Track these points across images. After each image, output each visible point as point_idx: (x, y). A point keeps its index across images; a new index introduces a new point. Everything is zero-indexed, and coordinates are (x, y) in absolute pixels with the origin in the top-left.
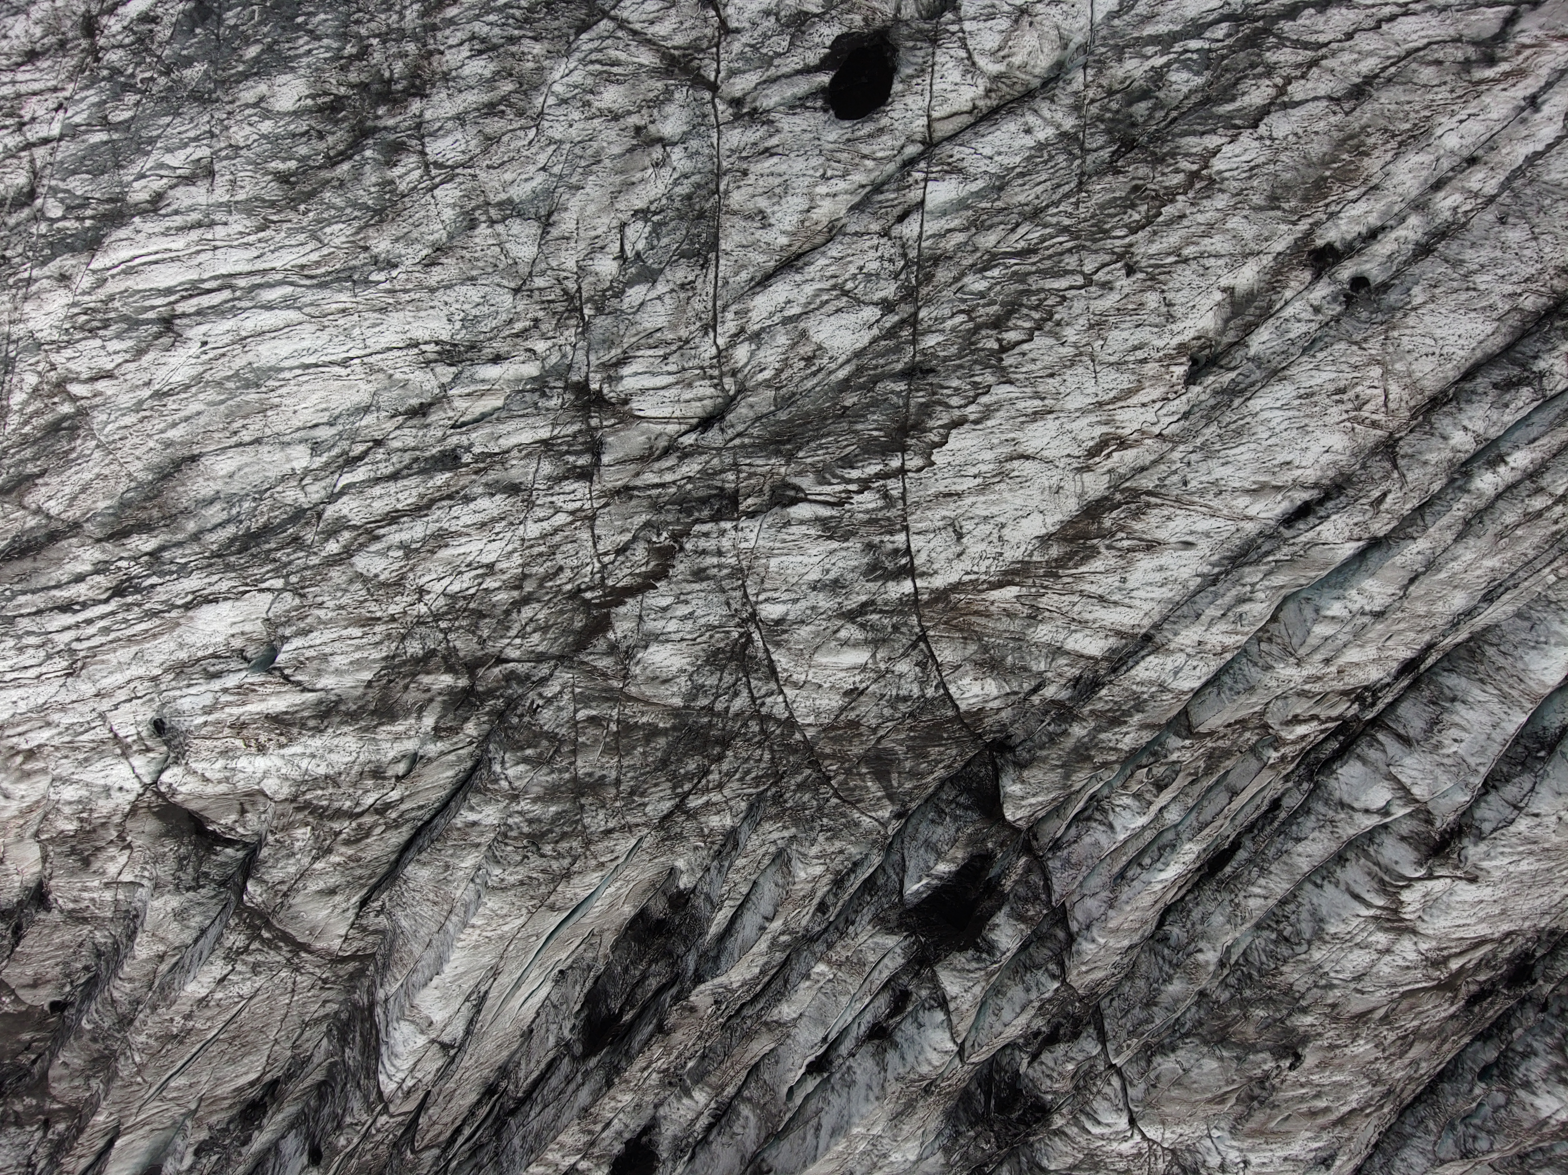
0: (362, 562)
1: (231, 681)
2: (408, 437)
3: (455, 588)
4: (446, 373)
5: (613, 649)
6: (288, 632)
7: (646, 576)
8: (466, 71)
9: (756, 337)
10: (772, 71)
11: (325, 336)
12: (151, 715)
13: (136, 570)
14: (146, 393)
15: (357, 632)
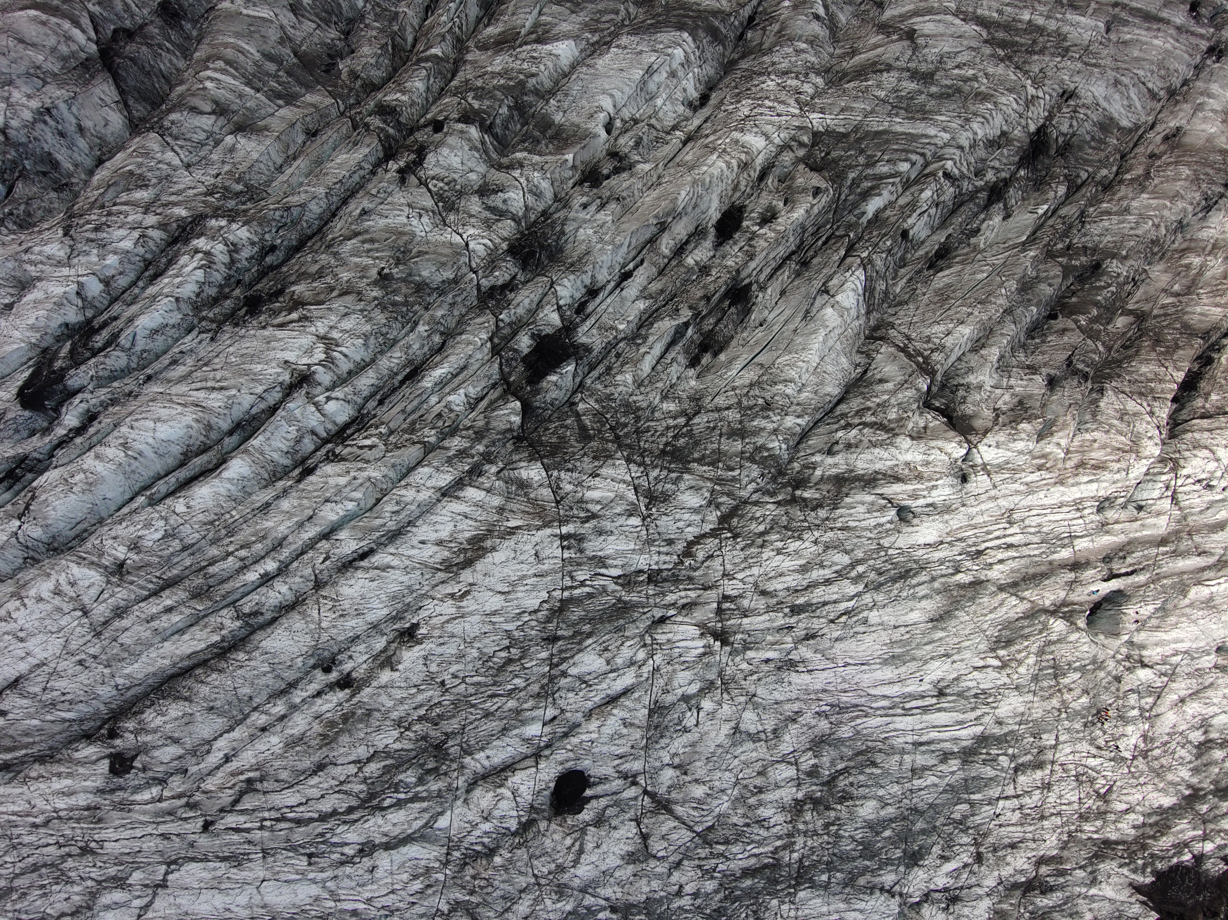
0: (846, 560)
1: (921, 502)
2: (816, 624)
3: (798, 543)
4: (794, 656)
5: (718, 506)
6: (888, 526)
7: (699, 543)
8: (773, 810)
9: (632, 663)
10: (615, 798)
11: (856, 680)
12: (968, 486)
13: (968, 564)
14: (955, 657)
15: (852, 524)
